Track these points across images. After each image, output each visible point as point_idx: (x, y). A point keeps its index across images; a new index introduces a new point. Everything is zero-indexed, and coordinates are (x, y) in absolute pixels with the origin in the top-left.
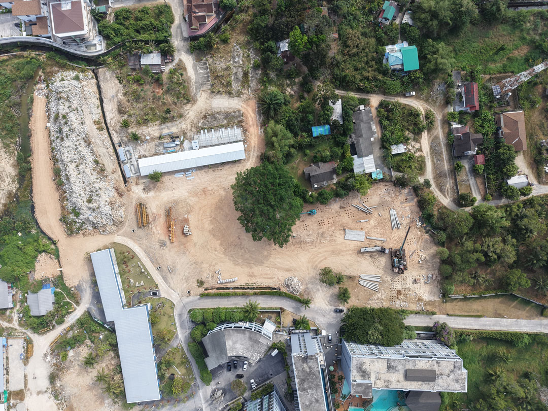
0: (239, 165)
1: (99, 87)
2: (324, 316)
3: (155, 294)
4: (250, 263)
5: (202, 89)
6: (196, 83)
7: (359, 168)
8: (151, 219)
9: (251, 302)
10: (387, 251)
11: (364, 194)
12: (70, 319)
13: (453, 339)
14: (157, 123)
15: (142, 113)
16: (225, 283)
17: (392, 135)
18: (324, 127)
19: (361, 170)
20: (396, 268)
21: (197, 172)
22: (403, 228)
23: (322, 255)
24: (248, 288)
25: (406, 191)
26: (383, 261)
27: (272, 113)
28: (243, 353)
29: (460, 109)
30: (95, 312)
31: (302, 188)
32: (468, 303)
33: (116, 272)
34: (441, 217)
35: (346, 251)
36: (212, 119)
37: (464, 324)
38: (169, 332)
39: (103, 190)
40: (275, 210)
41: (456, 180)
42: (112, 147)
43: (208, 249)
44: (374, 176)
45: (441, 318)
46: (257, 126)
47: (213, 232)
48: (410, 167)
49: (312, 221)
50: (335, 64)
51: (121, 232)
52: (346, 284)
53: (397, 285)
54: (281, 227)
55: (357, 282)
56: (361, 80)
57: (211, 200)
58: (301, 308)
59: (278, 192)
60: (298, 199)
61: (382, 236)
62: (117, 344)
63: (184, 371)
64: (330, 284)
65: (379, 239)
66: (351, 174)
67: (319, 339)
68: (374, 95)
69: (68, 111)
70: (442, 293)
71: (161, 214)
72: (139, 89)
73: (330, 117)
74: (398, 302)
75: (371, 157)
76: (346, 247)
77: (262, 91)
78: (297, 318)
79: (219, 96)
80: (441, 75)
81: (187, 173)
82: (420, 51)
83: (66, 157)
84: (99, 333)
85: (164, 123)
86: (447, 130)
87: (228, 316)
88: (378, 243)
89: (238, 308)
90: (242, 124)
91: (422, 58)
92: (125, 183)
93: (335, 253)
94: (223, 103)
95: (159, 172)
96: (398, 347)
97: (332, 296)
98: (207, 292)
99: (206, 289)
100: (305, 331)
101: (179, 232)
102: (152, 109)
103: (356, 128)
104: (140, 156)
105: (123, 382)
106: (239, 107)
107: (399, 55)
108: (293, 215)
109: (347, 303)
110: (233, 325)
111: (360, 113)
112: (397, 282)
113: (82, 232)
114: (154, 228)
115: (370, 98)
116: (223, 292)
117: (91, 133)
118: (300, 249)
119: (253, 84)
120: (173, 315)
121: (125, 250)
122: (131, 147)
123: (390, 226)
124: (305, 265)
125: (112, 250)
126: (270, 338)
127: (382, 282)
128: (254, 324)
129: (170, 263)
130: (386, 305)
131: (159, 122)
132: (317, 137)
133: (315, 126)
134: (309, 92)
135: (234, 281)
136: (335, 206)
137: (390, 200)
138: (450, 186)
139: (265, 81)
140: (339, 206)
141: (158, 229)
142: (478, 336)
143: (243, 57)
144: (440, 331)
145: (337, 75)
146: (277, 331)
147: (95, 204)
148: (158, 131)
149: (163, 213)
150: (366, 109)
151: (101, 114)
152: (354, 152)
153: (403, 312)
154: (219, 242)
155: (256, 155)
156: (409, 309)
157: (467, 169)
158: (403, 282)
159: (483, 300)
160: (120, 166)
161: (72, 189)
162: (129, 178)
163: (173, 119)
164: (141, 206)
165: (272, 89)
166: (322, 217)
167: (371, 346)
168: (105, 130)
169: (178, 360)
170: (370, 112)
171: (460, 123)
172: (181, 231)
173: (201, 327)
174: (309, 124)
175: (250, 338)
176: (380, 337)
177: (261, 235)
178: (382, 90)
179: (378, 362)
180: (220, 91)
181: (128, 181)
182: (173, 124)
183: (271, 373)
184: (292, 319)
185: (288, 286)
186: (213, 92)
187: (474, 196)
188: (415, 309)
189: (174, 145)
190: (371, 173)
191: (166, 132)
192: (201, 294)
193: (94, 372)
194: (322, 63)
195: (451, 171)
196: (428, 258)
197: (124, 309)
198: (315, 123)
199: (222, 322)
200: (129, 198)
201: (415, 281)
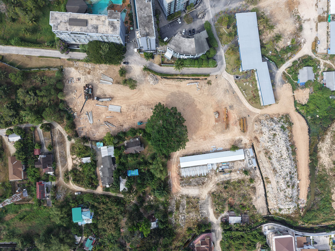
0: (184, 154)
1: (267, 204)
2: (135, 60)
3: (237, 77)
4: (179, 94)
5: (205, 200)
6: (208, 204)
7: (111, 149)
8: (238, 122)
9: (179, 70)
10: (95, 98)
11: (108, 133)
12: (289, 64)
13: (58, 43)
14: (232, 181)
15: (241, 187)
16: (194, 82)
17: (90, 169)
18: (131, 174)
19: (109, 148)
20: (90, 88)
21: (209, 150)
22: (85, 112)
23: (135, 97)
24: (180, 79)
25: (83, 134)
26: (98, 93)
27: (162, 184)
28: (185, 39)
29: (48, 183)
30: (274, 68)
31: (145, 138)
32: (47, 65)
33: (260, 91)
34: (62, 117)
35: (120, 99)
36: (199, 182)
37: (50, 52)
38: (229, 54)
39: (266, 141)
40: (163, 125)
41: (52, 140)
42: (260, 167)
43: (204, 103)
44: (102, 144)
45: (64, 56)
46: (172, 177)
47: (201, 113)
48: (80, 149)
49: (141, 118)
50: (123, 213)
51: (257, 115)
52: (121, 79)
53: (90, 77)
54: (159, 115)
55: (114, 80)
56: (108, 202)
57: (201, 133)
58: (149, 65)
59: (161, 136)
60: (148, 132)
61: (98, 108)
62: (261, 48)
63: (221, 30)
64: (130, 80)
65: (100, 106)
66: (115, 146)
67: (139, 47)
68: (100, 193)
69: (286, 190)
70: (63, 71)
71: (232, 125)
72: (242, 202)
73: (127, 181)
74: (90, 67)
75: (103, 156)
76: (120, 102)
77: (168, 198)
78: (151, 60)
79: (194, 196)
80: (59, 204)
81: (215, 150)
82: (71, 219)
83: (288, 162)
84: (272, 55)
85: (228, 181)
86: (56, 170)
87: (193, 62)
88: (101, 103)
89: (187, 67)
90: (180, 178)
91: (70, 215)
92: (253, 145)
93: (127, 98)
94: (192, 191)
95: (232, 151)
96: (91, 40)
97: (130, 72)
98: (206, 77)
99: (206, 79)
100: (147, 52)
101: (221, 114)
102: (235, 189)
103: (112, 173)
104: (243, 161)
105: (258, 25)
106: (183, 189)
107: (84, 217)
108: (152, 122)
109: (121, 68)
110: (191, 57)
111: (109, 183)
112: (90, 79)
113: (280, 116)
114: (236, 117)
115: (103, 192)
116: (196, 77)
117: (273, 176)
118: (148, 101)
119: (173, 202)
120: (226, 64)
121: (255, 104)
122: (249, 167)
123: (93, 114)
124: (145, 91)
125: (262, 105)
126: (168, 48)
127: (99, 79)
128: (178, 57)
129: (227, 96)
130: (97, 66)
131: (231, 182)
132: (135, 169)
133: (137, 176)
134: (140, 197)
135: (189, 83)
136: (126, 126)
137: (93, 129)
138: (55, 137)
139: (166, 204)
140: (124, 126)
141: (234, 117)
142: (42, 45)
143: (179, 219)
144: (65, 49)
145: (122, 206)
146: (164, 52)
147: (272, 133)
148: (232, 176)
149: (231, 126)
150: (105, 185)
151: (266, 187)
152: (113, 159)
153: (87, 61)
154: (197, 107)
155: (173, 159)
156: (83, 63)
157: (45, 146)
158: (87, 79)
159: (38, 66)
160: (256, 155)
161: (285, 142)
162: (251, 148)
163: (223, 183)
164: (244, 131)
165: (162, 199)
166: (134, 120)
167: (107, 41)
168: (264, 177)
169: (224, 37)
170: (103, 183)
171: (48, 175)
172: (220, 115)
173: (210, 56)
174: (140, 177)
175: (180, 48)
176: (101, 46)
177: (172, 111)
178: (95, 196)
179: (104, 31)
180: (194, 199)
181: (251, 146)
182: (222, 180)
183: (168, 27)
184: (154, 59)
185: (157, 79)
186: (198, 198)
187: (41, 130)
188: (80, 63)
189: (223, 167)
190: (103, 146)
191: (227, 175)
192: (209, 76)
193: (276, 31)
194: (131, 214)
195: (55, 145)
196: (71, 93)
197: (256, 69)
198: (137, 178)
199: (197, 59)
200: (251, 136)
201: (79, 79)
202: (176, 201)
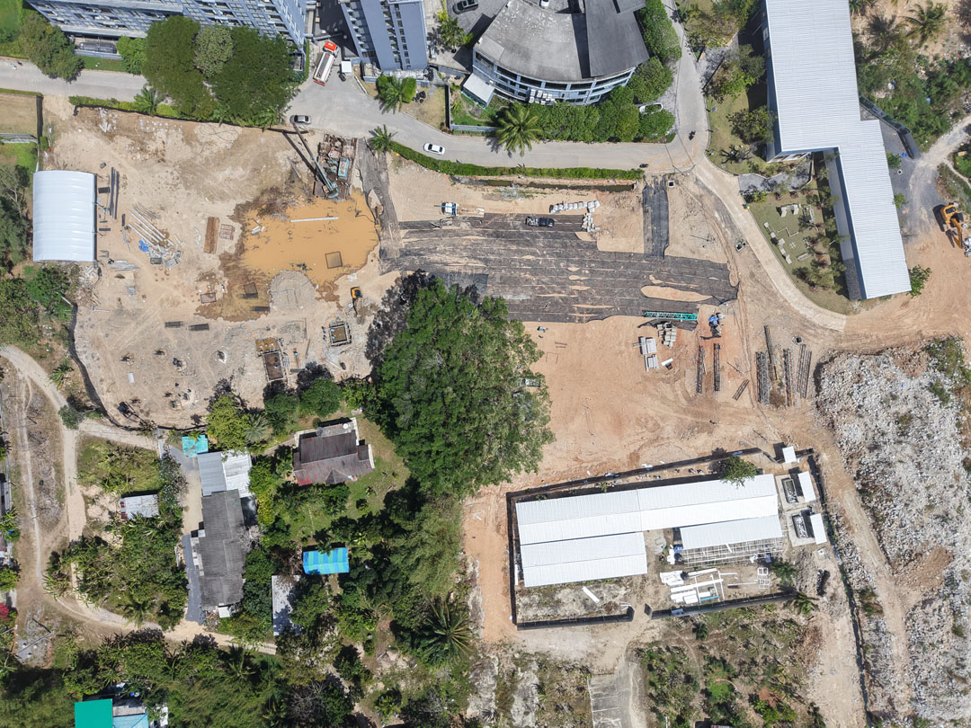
5: (614, 676)
6: (627, 694)
7: (238, 465)
8: (753, 367)
12: (965, 134)
19: (232, 460)
24: (526, 186)
28: (546, 19)
44: (204, 444)
62: (856, 63)
66: (256, 454)
77: (466, 666)
79: (572, 658)
94: (567, 645)
98: (628, 182)
99: (630, 187)
100: (393, 74)
103: (240, 563)
110: (569, 93)
111: (230, 599)
116: (589, 180)
119: (487, 682)
120: (710, 130)
121: (822, 295)
126: (477, 54)
128: (515, 97)
132: (337, 546)
133: (341, 575)
135: (561, 203)
138: (20, 409)
150: (213, 608)
152: (247, 505)
156: (136, 117)
160: (824, 500)
168: (855, 589)
170: (204, 600)
175: (527, 55)
180: (569, 669)
186: (585, 669)
190: (210, 452)
195: (16, 444)
197: (837, 149)
202: (496, 677)
